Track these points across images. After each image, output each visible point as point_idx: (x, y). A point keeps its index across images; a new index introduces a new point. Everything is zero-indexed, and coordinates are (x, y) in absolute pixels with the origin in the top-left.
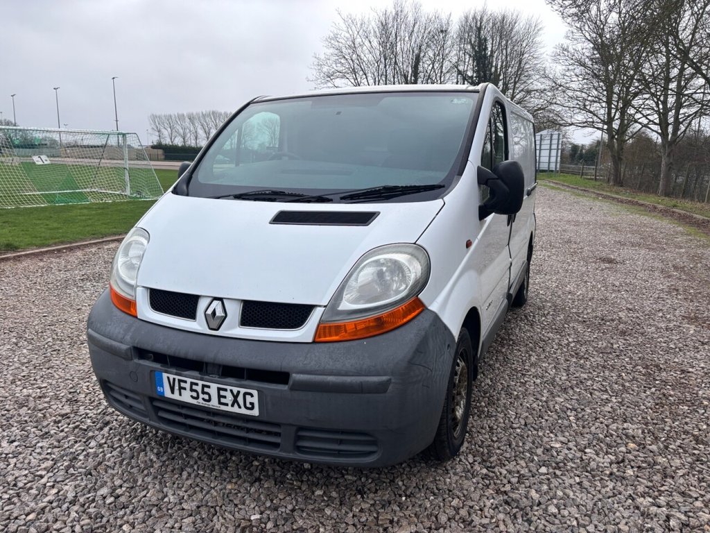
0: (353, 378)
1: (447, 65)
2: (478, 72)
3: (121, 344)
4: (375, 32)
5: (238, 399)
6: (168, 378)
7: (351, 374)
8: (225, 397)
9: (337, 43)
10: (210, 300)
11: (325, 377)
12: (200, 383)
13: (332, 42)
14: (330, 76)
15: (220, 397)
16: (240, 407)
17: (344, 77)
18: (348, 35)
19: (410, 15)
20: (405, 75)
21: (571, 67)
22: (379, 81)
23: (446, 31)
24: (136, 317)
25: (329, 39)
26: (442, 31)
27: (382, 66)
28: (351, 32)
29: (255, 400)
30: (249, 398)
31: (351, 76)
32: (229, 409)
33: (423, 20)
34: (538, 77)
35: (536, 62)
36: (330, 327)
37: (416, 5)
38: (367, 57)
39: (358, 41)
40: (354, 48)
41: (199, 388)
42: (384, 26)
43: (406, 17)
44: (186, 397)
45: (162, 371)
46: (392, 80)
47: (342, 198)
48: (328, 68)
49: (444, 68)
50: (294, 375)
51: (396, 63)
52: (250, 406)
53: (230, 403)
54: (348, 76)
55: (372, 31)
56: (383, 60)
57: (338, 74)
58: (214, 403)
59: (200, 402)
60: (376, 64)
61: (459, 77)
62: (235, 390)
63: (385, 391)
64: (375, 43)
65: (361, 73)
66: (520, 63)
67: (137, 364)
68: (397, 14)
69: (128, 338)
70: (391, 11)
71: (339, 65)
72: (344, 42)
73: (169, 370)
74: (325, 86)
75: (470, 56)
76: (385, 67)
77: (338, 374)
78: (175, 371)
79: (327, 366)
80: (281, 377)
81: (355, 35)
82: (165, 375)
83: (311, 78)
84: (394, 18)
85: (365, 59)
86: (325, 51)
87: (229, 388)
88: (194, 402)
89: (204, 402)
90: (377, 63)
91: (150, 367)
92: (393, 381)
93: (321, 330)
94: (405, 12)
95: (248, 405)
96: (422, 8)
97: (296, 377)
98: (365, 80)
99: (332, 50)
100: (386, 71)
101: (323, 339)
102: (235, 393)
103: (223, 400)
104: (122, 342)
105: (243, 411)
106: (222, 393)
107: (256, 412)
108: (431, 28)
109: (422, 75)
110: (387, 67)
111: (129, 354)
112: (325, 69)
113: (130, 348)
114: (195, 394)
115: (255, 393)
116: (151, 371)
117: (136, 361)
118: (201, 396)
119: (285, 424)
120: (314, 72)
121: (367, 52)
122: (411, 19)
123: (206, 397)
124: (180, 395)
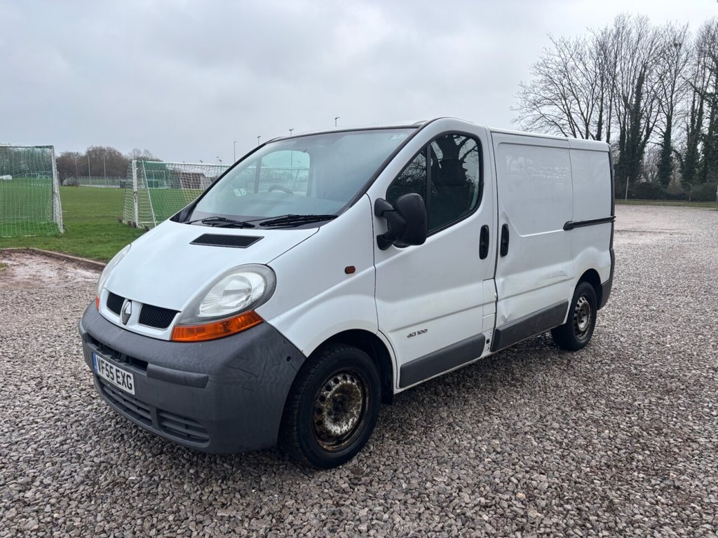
0: (181, 372)
1: (679, 81)
3: (84, 330)
4: (591, 53)
5: (125, 380)
8: (119, 377)
9: (546, 69)
12: (109, 365)
13: (542, 68)
14: (536, 104)
16: (126, 386)
17: (552, 103)
18: (559, 59)
19: (634, 31)
22: (593, 105)
23: (680, 45)
24: (98, 311)
25: (537, 66)
26: (676, 45)
27: (597, 89)
28: (563, 56)
29: (132, 382)
30: (129, 380)
31: (560, 103)
32: (122, 387)
33: (650, 34)
36: (183, 329)
37: (641, 19)
38: (580, 80)
39: (571, 64)
40: (565, 72)
41: (109, 369)
42: (602, 47)
43: (629, 33)
44: (105, 375)
45: (96, 353)
46: (609, 103)
47: (262, 225)
48: (534, 95)
50: (149, 365)
51: (614, 86)
52: (131, 386)
53: (122, 383)
54: (556, 102)
55: (588, 53)
56: (599, 82)
57: (545, 101)
58: (115, 381)
59: (110, 379)
60: (590, 87)
61: (696, 96)
62: (123, 372)
63: (204, 386)
64: (591, 64)
65: (572, 98)
67: (88, 346)
68: (618, 32)
69: (87, 326)
70: (612, 28)
71: (547, 92)
72: (554, 67)
73: (99, 352)
74: (531, 114)
75: (711, 70)
76: (602, 90)
77: (174, 368)
81: (568, 59)
82: (97, 357)
83: (516, 107)
84: (615, 37)
85: (578, 83)
86: (533, 79)
87: (120, 370)
90: (592, 86)
91: (92, 349)
92: (210, 378)
93: (177, 331)
94: (627, 28)
96: (649, 23)
97: (150, 366)
98: (577, 105)
99: (540, 77)
100: (603, 94)
101: (177, 339)
102: (123, 375)
103: (118, 380)
105: (128, 390)
106: (118, 374)
107: (133, 392)
108: (660, 42)
109: (645, 96)
110: (604, 89)
112: (531, 97)
113: (85, 333)
115: (132, 376)
116: (92, 353)
117: (88, 344)
118: (110, 375)
120: (519, 101)
121: (580, 75)
122: (634, 35)
123: (112, 376)
124: (103, 373)
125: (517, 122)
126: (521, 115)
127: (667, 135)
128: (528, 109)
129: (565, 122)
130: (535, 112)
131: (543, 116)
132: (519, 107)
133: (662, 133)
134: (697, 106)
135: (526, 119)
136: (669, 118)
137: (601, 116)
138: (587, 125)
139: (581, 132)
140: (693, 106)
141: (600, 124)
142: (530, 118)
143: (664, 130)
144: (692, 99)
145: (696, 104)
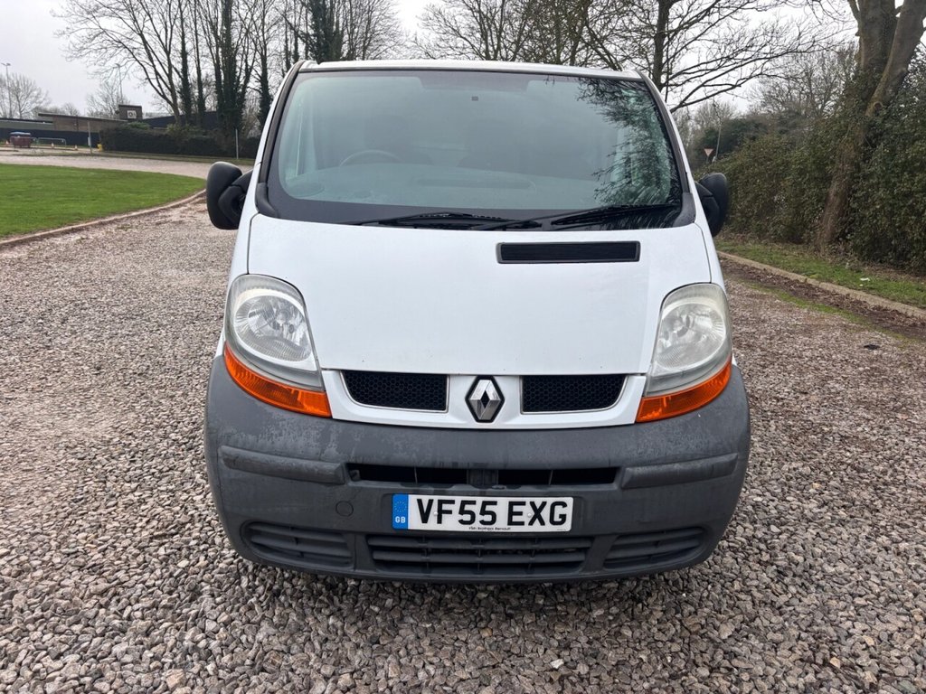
0: (702, 462)
2: (315, 27)
3: (321, 463)
5: (542, 514)
6: (420, 502)
7: (698, 457)
8: (520, 514)
10: (472, 380)
11: (670, 466)
12: (480, 500)
15: (511, 513)
16: (542, 523)
20: (211, 23)
21: (444, 37)
22: (172, 27)
24: (330, 417)
27: (175, 4)
29: (569, 511)
30: (559, 510)
31: (126, 15)
32: (526, 529)
34: (392, 43)
35: (389, 24)
41: (476, 509)
44: (451, 523)
45: (407, 493)
46: (193, 25)
49: (267, 17)
50: (629, 469)
51: (198, 2)
52: (560, 520)
53: (527, 521)
54: (121, 14)
57: (104, 9)
58: (501, 525)
59: (477, 526)
61: (289, 33)
62: (538, 501)
63: (732, 471)
65: (143, 12)
66: (369, 23)
67: (354, 488)
69: (332, 450)
73: (422, 488)
74: (84, 26)
76: (180, 6)
77: (684, 460)
78: (433, 489)
79: (669, 452)
80: (605, 474)
82: (413, 499)
83: (59, 11)
87: (528, 500)
88: (466, 528)
89: (483, 526)
91: (380, 489)
92: (739, 457)
93: (647, 404)
95: (557, 519)
97: (634, 471)
100: (182, 12)
101: (649, 416)
102: (538, 506)
103: (515, 519)
104: (320, 460)
105: (549, 528)
106: (516, 509)
107: (567, 527)
110: (183, 6)
111: (340, 475)
113: (341, 467)
114: (467, 517)
115: (569, 501)
116: (385, 495)
117: (351, 484)
118: (479, 517)
119: (599, 536)
123: (488, 518)
124: (440, 521)
125: (65, 36)
126: (69, 26)
127: (263, 79)
128: (80, 19)
129: (137, 45)
130: (91, 25)
131: (104, 31)
132: (66, 13)
133: (257, 76)
134: (291, 48)
135: (78, 33)
136: (264, 59)
137: (183, 44)
138: (168, 53)
139: (160, 63)
140: (286, 47)
141: (184, 54)
142: (84, 33)
143: (260, 73)
144: (284, 37)
145: (289, 44)
